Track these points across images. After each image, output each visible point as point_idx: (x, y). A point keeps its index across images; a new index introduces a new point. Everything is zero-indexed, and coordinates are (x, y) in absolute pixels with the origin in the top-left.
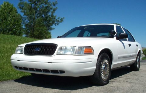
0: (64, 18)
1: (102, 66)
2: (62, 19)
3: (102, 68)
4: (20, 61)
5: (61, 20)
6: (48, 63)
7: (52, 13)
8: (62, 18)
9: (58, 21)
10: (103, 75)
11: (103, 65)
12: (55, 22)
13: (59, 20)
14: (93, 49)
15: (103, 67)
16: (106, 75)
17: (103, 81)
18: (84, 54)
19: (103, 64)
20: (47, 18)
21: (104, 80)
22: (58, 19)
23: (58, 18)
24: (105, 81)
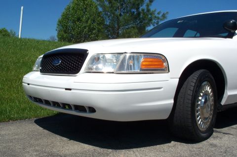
0: (167, 13)
1: (200, 98)
2: (164, 14)
3: (199, 103)
4: (30, 85)
5: (162, 16)
6: (66, 89)
7: (148, 6)
8: (165, 12)
9: (158, 18)
10: (200, 118)
11: (202, 97)
12: (154, 21)
13: (160, 16)
14: (166, 60)
15: (200, 100)
16: (205, 119)
17: (201, 131)
18: (141, 70)
19: (202, 94)
20: (139, 14)
21: (201, 129)
22: (157, 16)
23: (158, 14)
24: (203, 132)
